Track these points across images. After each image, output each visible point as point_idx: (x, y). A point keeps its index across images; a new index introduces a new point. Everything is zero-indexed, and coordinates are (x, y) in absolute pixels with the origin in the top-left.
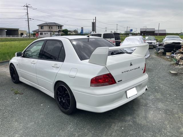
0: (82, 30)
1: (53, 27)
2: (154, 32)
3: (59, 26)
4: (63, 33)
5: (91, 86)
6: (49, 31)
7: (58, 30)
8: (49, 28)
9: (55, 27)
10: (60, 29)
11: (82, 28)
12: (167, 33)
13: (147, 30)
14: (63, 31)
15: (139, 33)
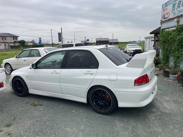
0: (40, 41)
1: (7, 38)
2: (108, 41)
3: (14, 37)
4: (19, 44)
5: (134, 86)
6: (2, 42)
7: (13, 41)
8: (1, 39)
9: (10, 38)
10: (15, 40)
11: (40, 38)
12: (119, 42)
13: (102, 40)
14: (20, 42)
15: (94, 43)
